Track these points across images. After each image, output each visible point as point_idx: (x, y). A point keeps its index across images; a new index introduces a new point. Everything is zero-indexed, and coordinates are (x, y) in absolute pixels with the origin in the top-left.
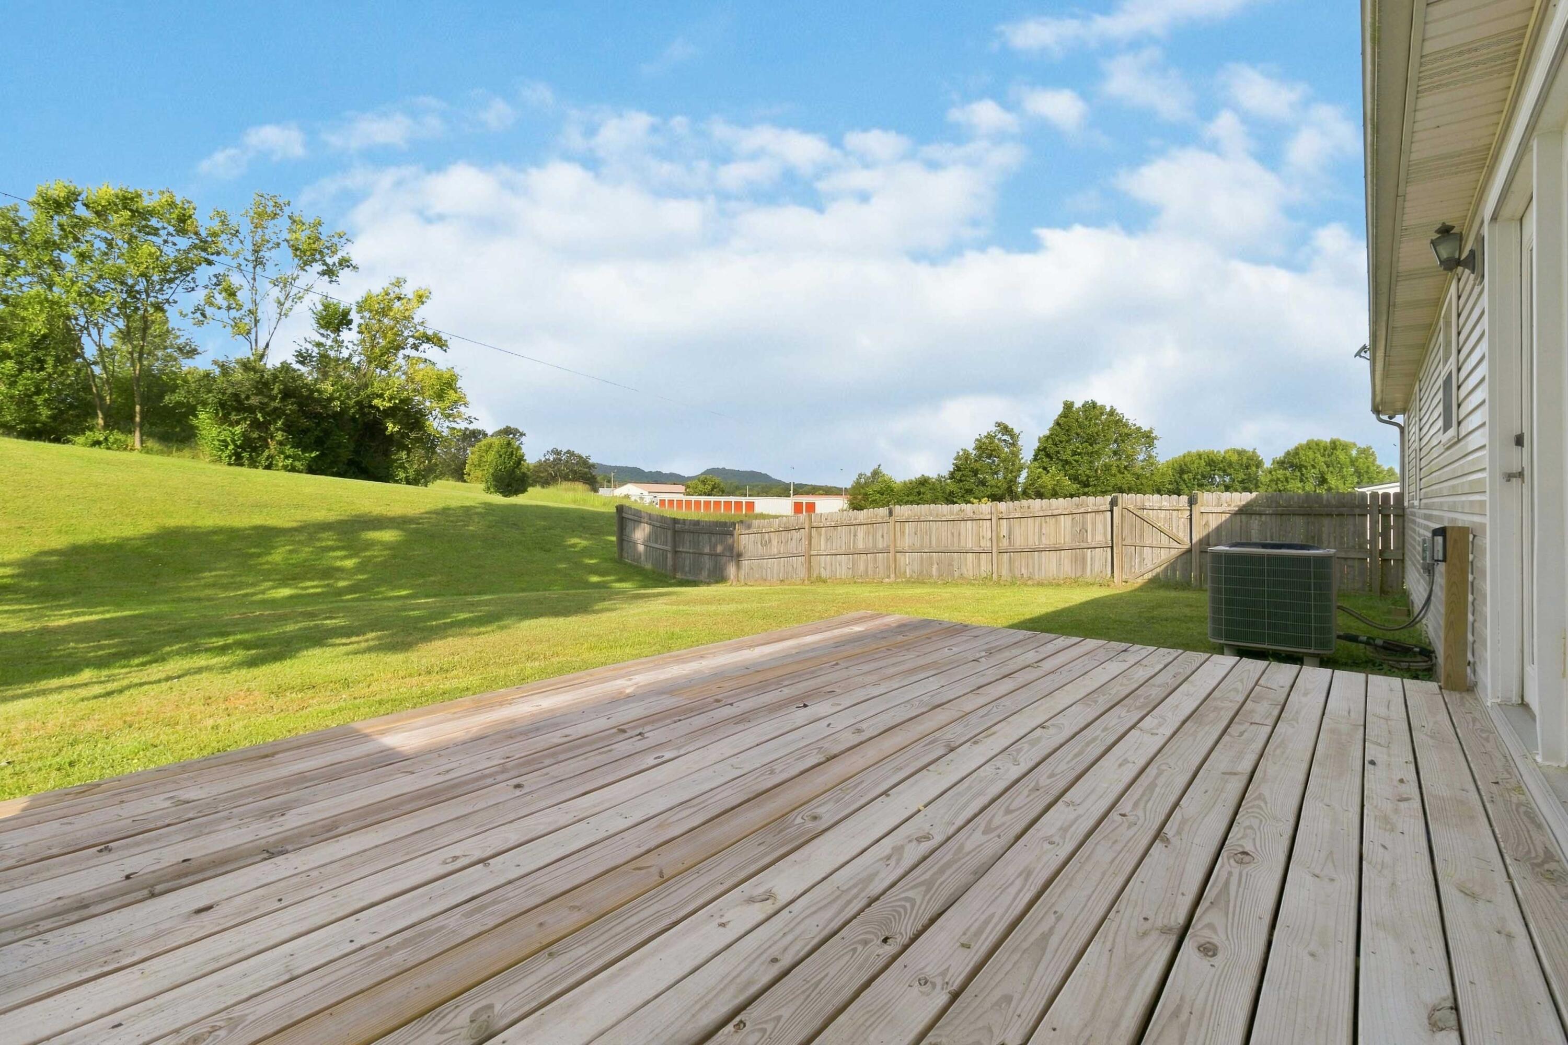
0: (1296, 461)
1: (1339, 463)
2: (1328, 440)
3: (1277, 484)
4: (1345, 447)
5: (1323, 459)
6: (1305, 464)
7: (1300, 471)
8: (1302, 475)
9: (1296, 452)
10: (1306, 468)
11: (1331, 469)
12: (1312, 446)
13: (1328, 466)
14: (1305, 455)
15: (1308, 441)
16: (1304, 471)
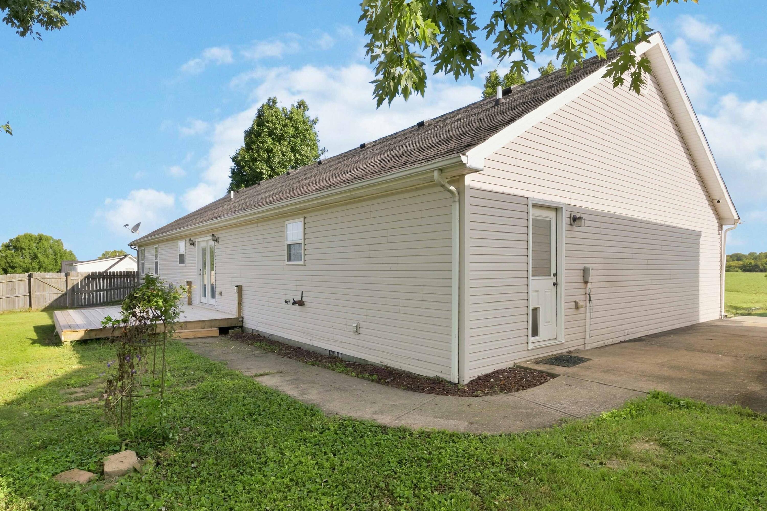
0: (18, 245)
1: (44, 247)
2: (37, 235)
3: (6, 259)
4: (47, 239)
5: (35, 245)
6: (24, 247)
7: (21, 251)
8: (22, 253)
9: (17, 240)
10: (25, 249)
11: (40, 251)
12: (29, 237)
13: (38, 249)
14: (24, 242)
15: (25, 234)
16: (24, 251)
